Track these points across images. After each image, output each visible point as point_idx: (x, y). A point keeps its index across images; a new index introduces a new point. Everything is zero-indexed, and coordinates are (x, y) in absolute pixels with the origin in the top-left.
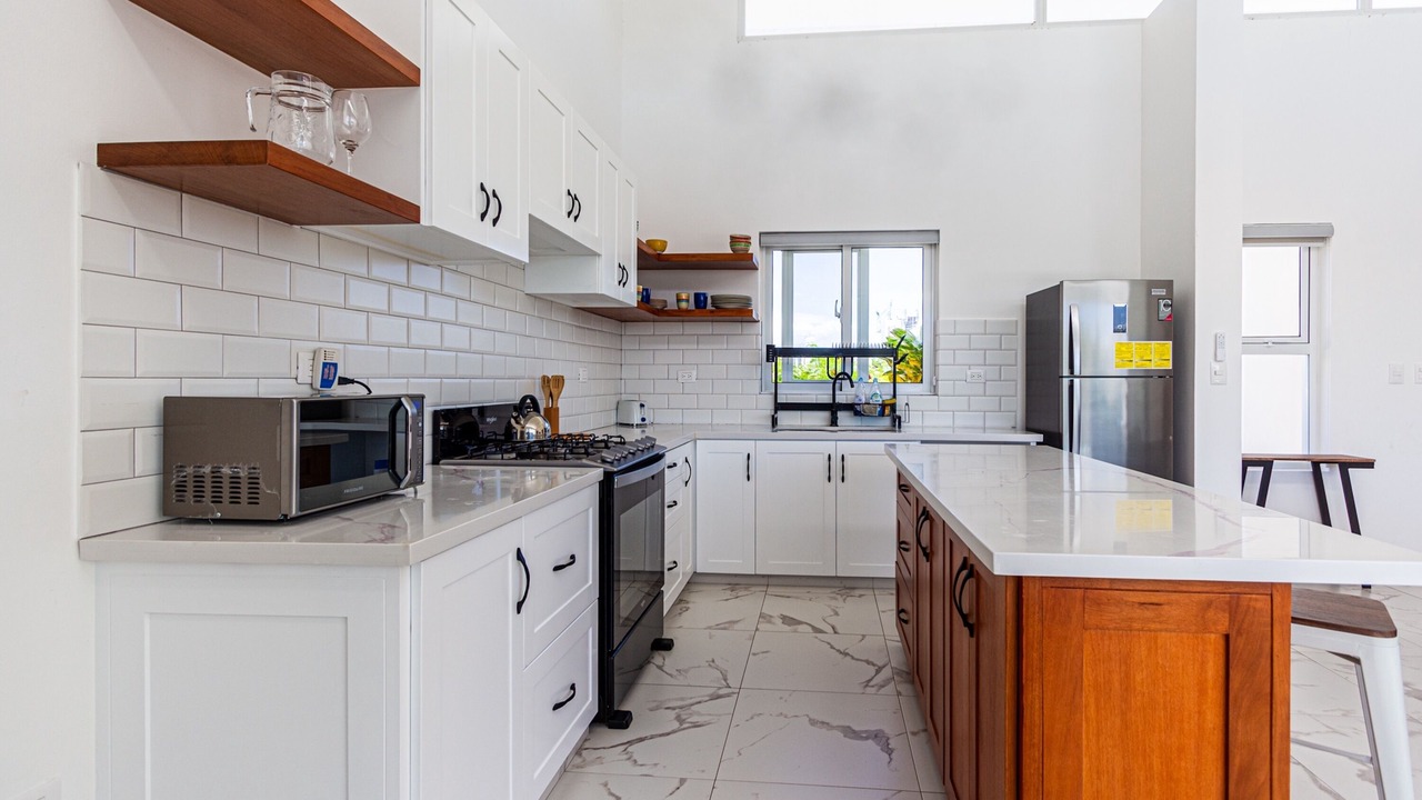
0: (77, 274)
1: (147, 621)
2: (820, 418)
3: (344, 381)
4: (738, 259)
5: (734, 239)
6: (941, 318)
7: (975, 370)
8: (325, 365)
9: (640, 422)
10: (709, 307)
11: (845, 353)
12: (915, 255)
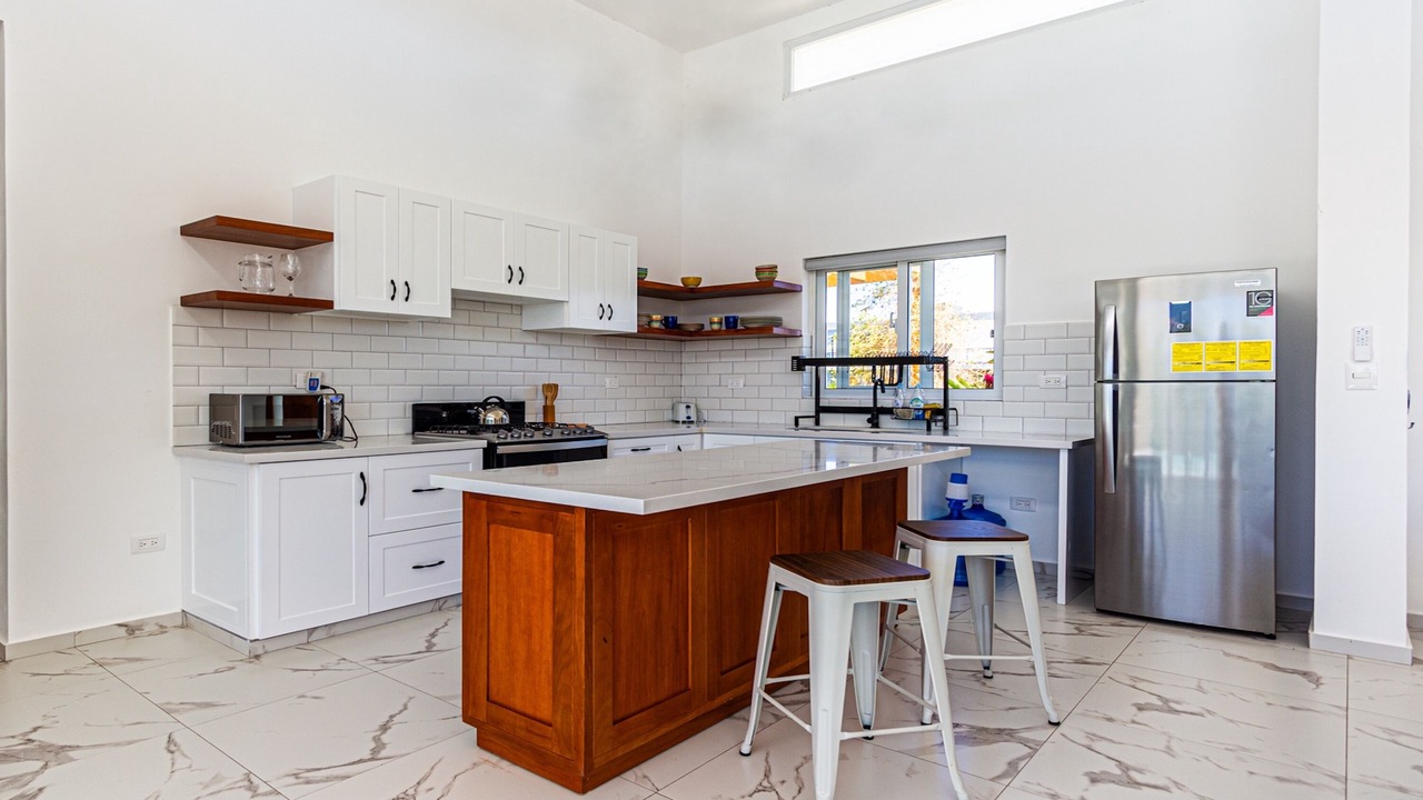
0: (171, 347)
1: (193, 481)
2: (860, 421)
3: (323, 387)
4: (766, 285)
5: (759, 270)
6: (1008, 324)
7: (1052, 376)
8: (311, 380)
9: (685, 419)
10: (740, 327)
11: (902, 361)
12: (987, 263)
